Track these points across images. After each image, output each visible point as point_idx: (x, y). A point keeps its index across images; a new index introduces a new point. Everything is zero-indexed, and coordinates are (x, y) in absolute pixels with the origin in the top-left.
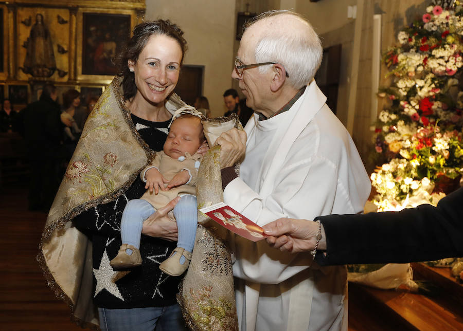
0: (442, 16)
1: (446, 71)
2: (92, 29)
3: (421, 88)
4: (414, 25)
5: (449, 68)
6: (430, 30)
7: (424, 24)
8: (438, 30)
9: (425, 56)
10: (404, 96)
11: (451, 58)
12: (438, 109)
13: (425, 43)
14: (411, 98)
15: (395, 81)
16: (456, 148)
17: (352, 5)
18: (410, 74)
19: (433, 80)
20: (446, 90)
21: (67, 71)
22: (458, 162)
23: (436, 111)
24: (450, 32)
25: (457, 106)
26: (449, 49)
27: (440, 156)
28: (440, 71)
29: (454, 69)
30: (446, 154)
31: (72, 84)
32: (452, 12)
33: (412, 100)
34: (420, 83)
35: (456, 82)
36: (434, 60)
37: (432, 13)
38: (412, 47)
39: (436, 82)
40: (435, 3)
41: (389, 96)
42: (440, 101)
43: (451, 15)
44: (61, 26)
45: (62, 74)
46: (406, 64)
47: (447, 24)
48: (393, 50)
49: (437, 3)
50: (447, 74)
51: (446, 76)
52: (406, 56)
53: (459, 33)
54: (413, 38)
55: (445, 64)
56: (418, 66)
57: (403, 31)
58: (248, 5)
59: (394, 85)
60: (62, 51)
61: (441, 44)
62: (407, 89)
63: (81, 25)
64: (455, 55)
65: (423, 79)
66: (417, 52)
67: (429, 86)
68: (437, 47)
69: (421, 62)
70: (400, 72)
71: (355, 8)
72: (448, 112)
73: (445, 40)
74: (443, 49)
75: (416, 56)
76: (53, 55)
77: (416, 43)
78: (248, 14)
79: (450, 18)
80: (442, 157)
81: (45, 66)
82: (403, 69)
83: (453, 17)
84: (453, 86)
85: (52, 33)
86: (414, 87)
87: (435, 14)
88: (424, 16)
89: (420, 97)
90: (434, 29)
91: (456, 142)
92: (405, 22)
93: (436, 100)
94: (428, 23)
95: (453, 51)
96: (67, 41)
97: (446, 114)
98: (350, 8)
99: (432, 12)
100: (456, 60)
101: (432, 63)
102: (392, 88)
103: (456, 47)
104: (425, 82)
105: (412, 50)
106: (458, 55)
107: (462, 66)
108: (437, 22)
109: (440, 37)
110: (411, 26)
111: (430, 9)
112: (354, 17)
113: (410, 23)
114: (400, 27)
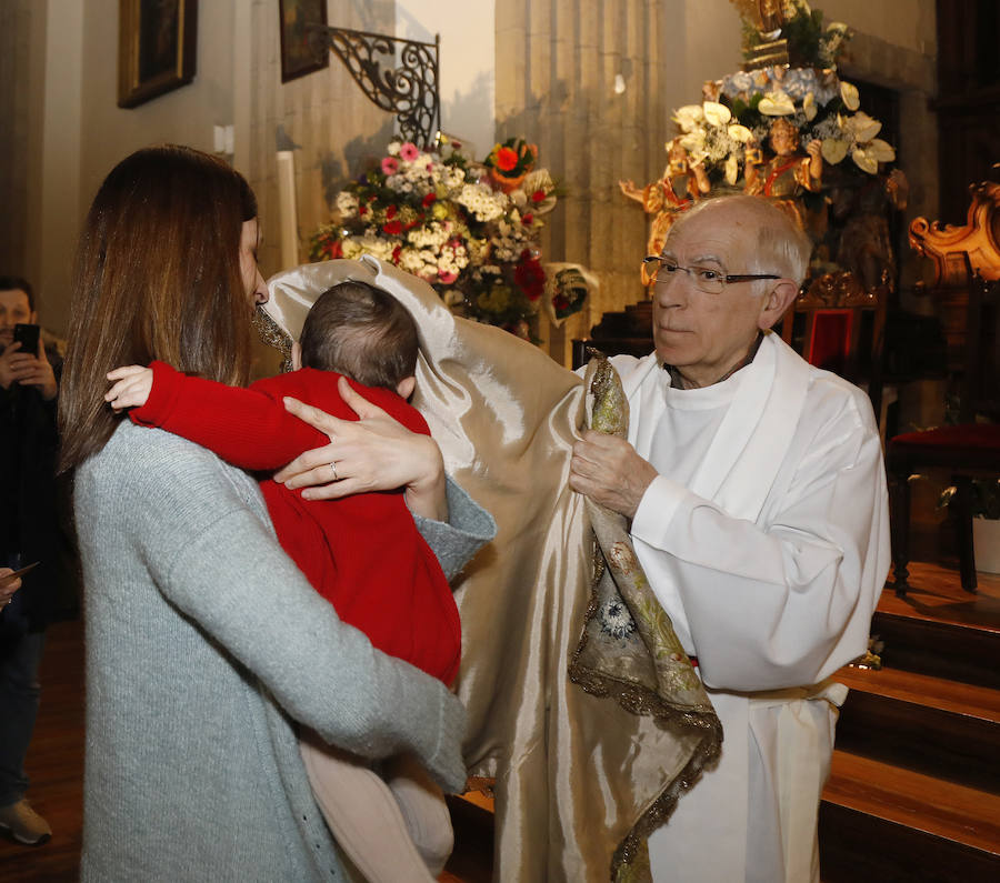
0: (419, 165)
1: (438, 276)
4: (369, 180)
5: (444, 270)
6: (399, 192)
7: (386, 177)
8: (415, 191)
9: (395, 245)
11: (445, 248)
13: (394, 219)
17: (222, 125)
24: (439, 197)
26: (440, 231)
28: (427, 275)
29: (454, 271)
32: (436, 156)
35: (458, 296)
36: (414, 252)
37: (399, 157)
38: (368, 225)
40: (402, 136)
43: (435, 163)
47: (430, 179)
48: (330, 230)
49: (406, 138)
50: (440, 281)
52: (360, 244)
53: (453, 199)
55: (434, 261)
57: (345, 190)
61: (424, 221)
64: (451, 243)
66: (378, 235)
68: (416, 227)
69: (390, 256)
71: (230, 130)
73: (431, 212)
74: (429, 231)
75: (378, 244)
77: (376, 216)
79: (434, 168)
83: (441, 167)
87: (405, 158)
88: (385, 161)
90: (407, 188)
92: (345, 169)
94: (394, 176)
95: (447, 236)
98: (218, 130)
99: (398, 154)
101: (411, 260)
103: (451, 226)
105: (368, 231)
106: (457, 244)
107: (468, 266)
108: (410, 176)
109: (421, 205)
110: (362, 181)
111: (394, 148)
112: (230, 150)
113: (359, 175)
114: (335, 181)
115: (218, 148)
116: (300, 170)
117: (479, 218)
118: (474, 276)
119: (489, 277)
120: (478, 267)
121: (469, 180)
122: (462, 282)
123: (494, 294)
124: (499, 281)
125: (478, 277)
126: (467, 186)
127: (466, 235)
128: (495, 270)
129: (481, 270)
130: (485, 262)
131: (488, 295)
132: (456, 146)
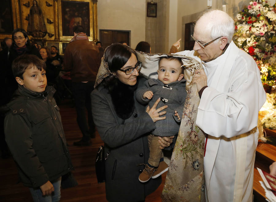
0: (257, 7)
1: (260, 34)
2: (67, 10)
3: (249, 42)
4: (245, 11)
5: (261, 32)
6: (252, 13)
7: (249, 10)
8: (256, 13)
9: (250, 26)
10: (241, 46)
11: (262, 27)
12: (257, 52)
13: (251, 20)
14: (244, 47)
15: (236, 38)
16: (271, 71)
18: (243, 35)
19: (254, 38)
20: (260, 43)
21: (53, 34)
22: (272, 78)
23: (256, 53)
24: (261, 15)
25: (265, 50)
26: (261, 23)
27: (264, 75)
28: (257, 34)
29: (264, 33)
30: (267, 74)
31: (57, 41)
32: (261, 5)
33: (245, 48)
34: (248, 39)
35: (264, 39)
36: (254, 28)
38: (244, 22)
39: (256, 39)
42: (258, 48)
43: (261, 6)
44: (49, 8)
45: (51, 36)
46: (241, 30)
47: (260, 10)
50: (260, 35)
51: (259, 36)
52: (242, 26)
53: (265, 15)
54: (244, 17)
55: (259, 30)
56: (247, 31)
57: (239, 13)
59: (236, 40)
60: (50, 22)
61: (257, 20)
62: (242, 43)
63: (60, 7)
64: (263, 26)
65: (250, 37)
66: (246, 24)
67: (253, 41)
68: (255, 22)
69: (248, 29)
70: (239, 34)
72: (262, 53)
73: (259, 18)
74: (259, 23)
75: (246, 26)
76: (45, 24)
77: (246, 19)
78: (153, 3)
79: (261, 7)
80: (265, 75)
81: (40, 31)
82: (240, 32)
83: (263, 7)
84: (263, 41)
85: (43, 12)
86: (246, 41)
87: (254, 5)
88: (249, 6)
89: (248, 46)
90: (254, 13)
91: (271, 68)
92: (238, 9)
93: (256, 48)
94: (251, 10)
95: (262, 24)
96: (52, 17)
97: (261, 55)
99: (252, 4)
100: (264, 28)
101: (254, 30)
103: (264, 22)
104: (251, 39)
105: (244, 23)
106: (265, 26)
107: (267, 31)
108: (255, 10)
109: (257, 17)
111: (251, 3)
112: (211, 6)
113: (242, 10)
114: (236, 11)
115: (208, 5)
116: (227, 9)
117: (271, 20)
118: (268, 34)
119: (272, 34)
120: (269, 32)
121: (269, 10)
122: (265, 35)
123: (273, 38)
124: (274, 35)
125: (269, 34)
126: (269, 12)
127: (267, 24)
128: (274, 32)
129: (270, 32)
130: (271, 31)
131: (272, 38)
132: (266, 2)
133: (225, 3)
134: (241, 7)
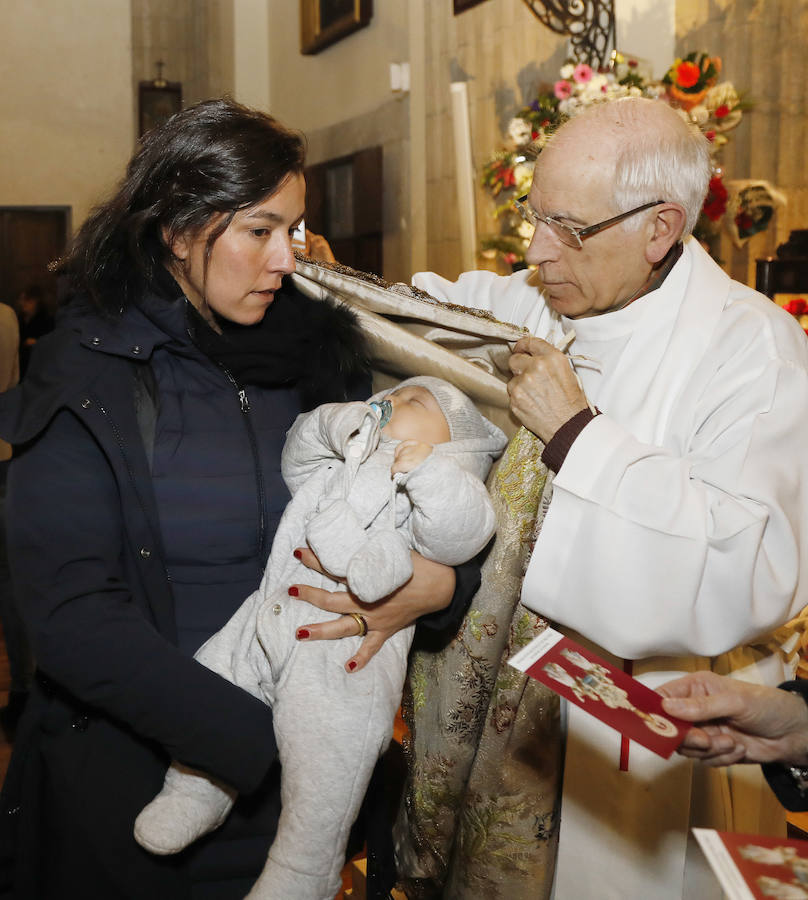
0: (594, 86)
4: (541, 105)
7: (559, 101)
15: (513, 223)
17: (398, 62)
32: (611, 77)
37: (572, 79)
40: (575, 58)
41: (504, 256)
43: (610, 83)
48: (503, 157)
49: (579, 60)
57: (518, 116)
58: (160, 64)
59: (512, 232)
71: (406, 68)
78: (163, 84)
79: (609, 89)
83: (616, 86)
87: (578, 81)
88: (558, 85)
92: (518, 97)
94: (568, 99)
98: (394, 68)
99: (571, 76)
102: (508, 239)
108: (584, 98)
110: (535, 107)
111: (567, 71)
112: (406, 87)
113: (532, 101)
114: (508, 108)
115: (395, 86)
116: (473, 101)
132: (633, 64)
133: (461, 76)
134: (527, 89)
